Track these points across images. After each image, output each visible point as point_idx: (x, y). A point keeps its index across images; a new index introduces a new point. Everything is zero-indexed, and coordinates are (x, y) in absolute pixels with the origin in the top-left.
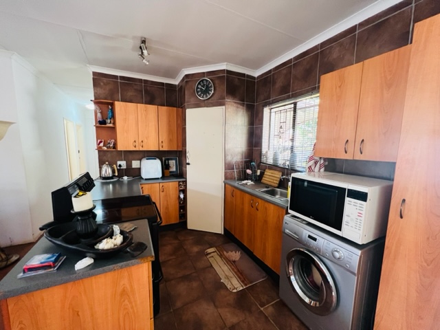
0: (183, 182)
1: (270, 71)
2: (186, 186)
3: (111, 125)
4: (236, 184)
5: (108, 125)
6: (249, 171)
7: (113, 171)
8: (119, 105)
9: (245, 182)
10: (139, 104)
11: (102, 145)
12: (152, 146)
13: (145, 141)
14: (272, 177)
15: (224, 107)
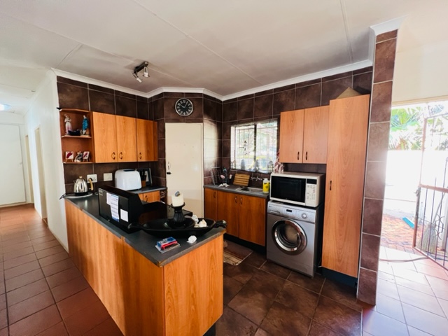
0: (163, 191)
1: (236, 99)
2: (166, 194)
3: (87, 136)
4: (215, 187)
5: (83, 136)
6: (222, 176)
8: (97, 117)
9: (221, 185)
10: (117, 116)
11: (71, 157)
12: (131, 158)
13: (124, 152)
14: (241, 179)
15: (202, 124)
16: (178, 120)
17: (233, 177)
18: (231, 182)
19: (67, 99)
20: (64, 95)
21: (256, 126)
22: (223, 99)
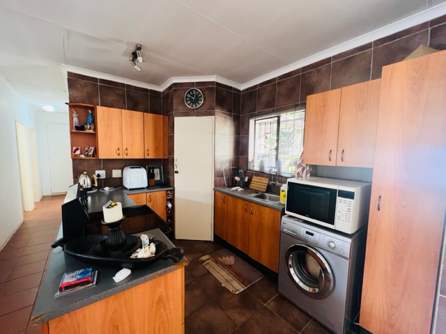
0: (171, 191)
1: (255, 86)
2: (173, 195)
3: (91, 131)
4: (226, 190)
6: (237, 178)
7: (93, 182)
8: (101, 111)
9: (234, 189)
10: (123, 110)
11: (78, 152)
12: (138, 154)
13: (130, 149)
14: (259, 183)
15: (213, 117)
16: (187, 113)
17: (250, 180)
18: (246, 186)
19: (76, 94)
20: (74, 91)
21: (279, 117)
22: (242, 87)
